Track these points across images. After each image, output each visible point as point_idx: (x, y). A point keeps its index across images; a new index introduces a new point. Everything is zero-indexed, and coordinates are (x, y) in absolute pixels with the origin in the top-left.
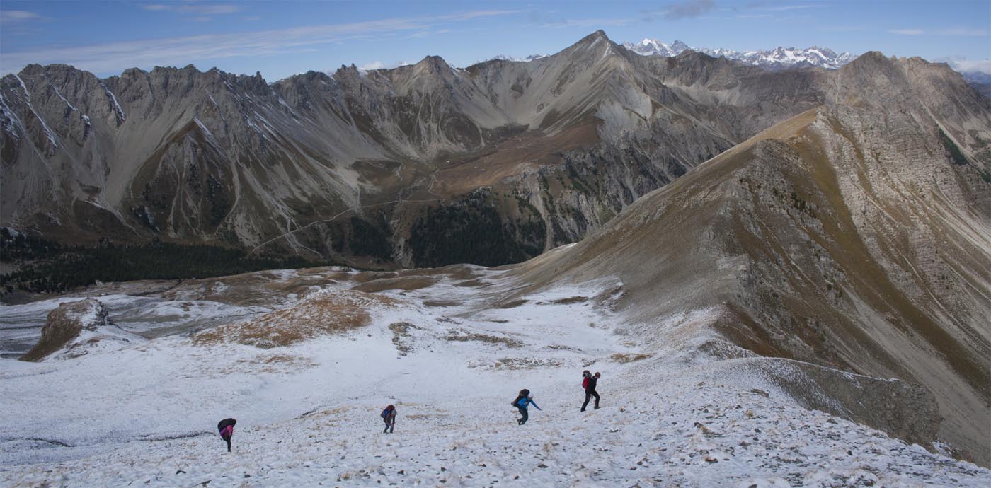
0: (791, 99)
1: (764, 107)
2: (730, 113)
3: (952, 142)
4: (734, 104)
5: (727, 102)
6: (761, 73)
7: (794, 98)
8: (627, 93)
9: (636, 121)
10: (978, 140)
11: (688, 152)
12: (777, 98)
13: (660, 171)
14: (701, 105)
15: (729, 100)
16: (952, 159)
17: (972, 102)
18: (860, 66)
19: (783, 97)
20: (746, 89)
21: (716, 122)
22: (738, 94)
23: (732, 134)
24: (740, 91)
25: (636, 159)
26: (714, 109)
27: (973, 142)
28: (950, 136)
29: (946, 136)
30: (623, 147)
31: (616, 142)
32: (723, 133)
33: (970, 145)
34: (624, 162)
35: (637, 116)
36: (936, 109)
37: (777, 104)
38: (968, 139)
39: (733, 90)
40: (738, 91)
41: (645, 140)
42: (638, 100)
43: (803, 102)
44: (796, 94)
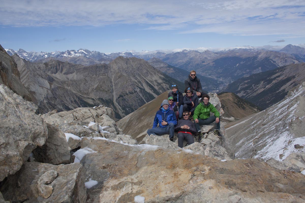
0: (96, 76)
1: (87, 79)
2: (75, 83)
3: (151, 85)
4: (75, 79)
5: (72, 79)
6: (83, 67)
7: (98, 75)
8: (38, 80)
9: (46, 91)
10: (158, 83)
11: (67, 100)
12: (91, 76)
13: (60, 109)
14: (63, 81)
15: (73, 78)
16: (152, 90)
17: (153, 71)
18: (117, 62)
19: (93, 75)
20: (78, 73)
21: (70, 87)
22: (76, 76)
23: (78, 91)
24: (76, 74)
25: (52, 105)
26: (68, 82)
27: (157, 84)
28: (150, 83)
29: (149, 83)
30: (45, 101)
31: (42, 100)
32: (75, 91)
33: (156, 85)
34: (47, 107)
35: (46, 89)
36: (143, 74)
37: (92, 78)
38: (155, 84)
39: (73, 74)
40: (75, 74)
41: (51, 98)
42: (43, 82)
43: (101, 77)
44: (98, 73)
